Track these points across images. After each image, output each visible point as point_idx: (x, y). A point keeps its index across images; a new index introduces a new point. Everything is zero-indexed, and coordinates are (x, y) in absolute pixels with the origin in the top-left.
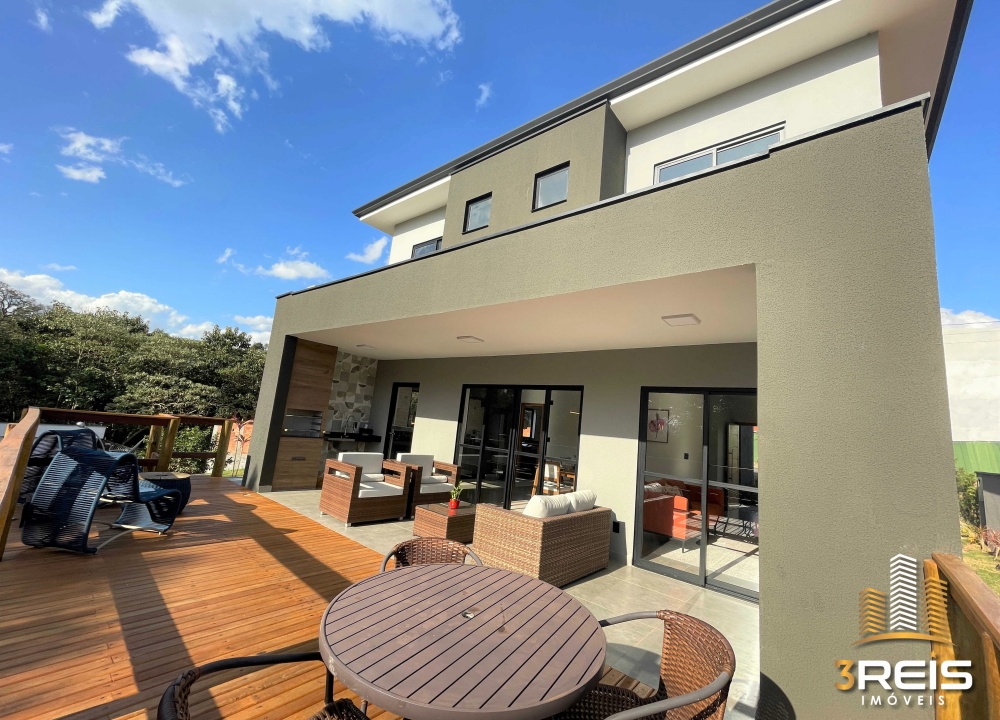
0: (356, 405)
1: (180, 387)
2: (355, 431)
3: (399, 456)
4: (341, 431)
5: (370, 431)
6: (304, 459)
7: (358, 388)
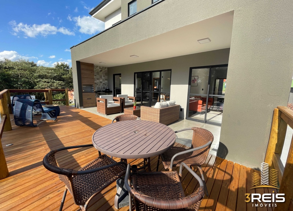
0: (103, 82)
1: (52, 82)
2: (104, 90)
3: (118, 95)
4: (100, 90)
5: (109, 89)
6: (91, 99)
7: (103, 77)
